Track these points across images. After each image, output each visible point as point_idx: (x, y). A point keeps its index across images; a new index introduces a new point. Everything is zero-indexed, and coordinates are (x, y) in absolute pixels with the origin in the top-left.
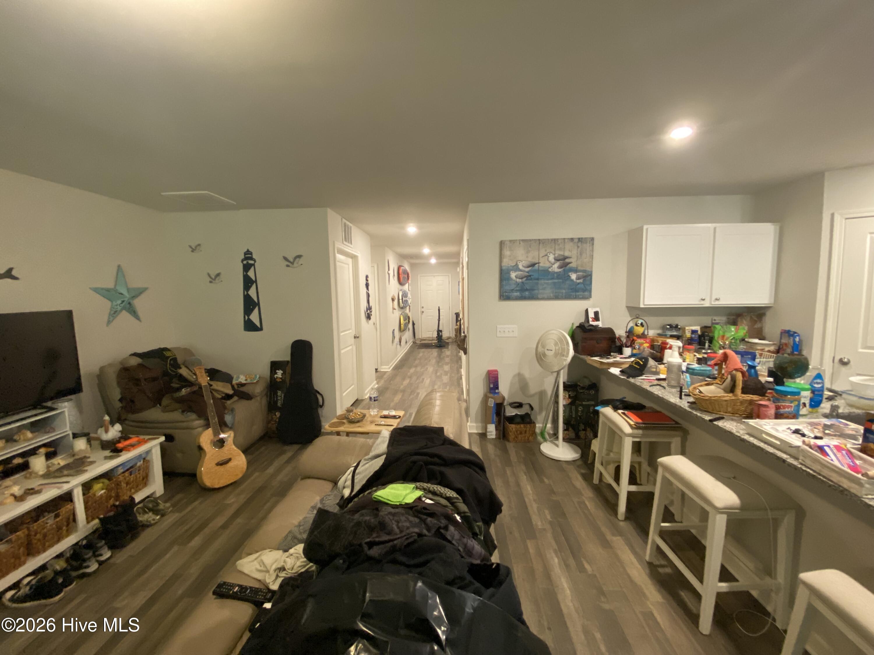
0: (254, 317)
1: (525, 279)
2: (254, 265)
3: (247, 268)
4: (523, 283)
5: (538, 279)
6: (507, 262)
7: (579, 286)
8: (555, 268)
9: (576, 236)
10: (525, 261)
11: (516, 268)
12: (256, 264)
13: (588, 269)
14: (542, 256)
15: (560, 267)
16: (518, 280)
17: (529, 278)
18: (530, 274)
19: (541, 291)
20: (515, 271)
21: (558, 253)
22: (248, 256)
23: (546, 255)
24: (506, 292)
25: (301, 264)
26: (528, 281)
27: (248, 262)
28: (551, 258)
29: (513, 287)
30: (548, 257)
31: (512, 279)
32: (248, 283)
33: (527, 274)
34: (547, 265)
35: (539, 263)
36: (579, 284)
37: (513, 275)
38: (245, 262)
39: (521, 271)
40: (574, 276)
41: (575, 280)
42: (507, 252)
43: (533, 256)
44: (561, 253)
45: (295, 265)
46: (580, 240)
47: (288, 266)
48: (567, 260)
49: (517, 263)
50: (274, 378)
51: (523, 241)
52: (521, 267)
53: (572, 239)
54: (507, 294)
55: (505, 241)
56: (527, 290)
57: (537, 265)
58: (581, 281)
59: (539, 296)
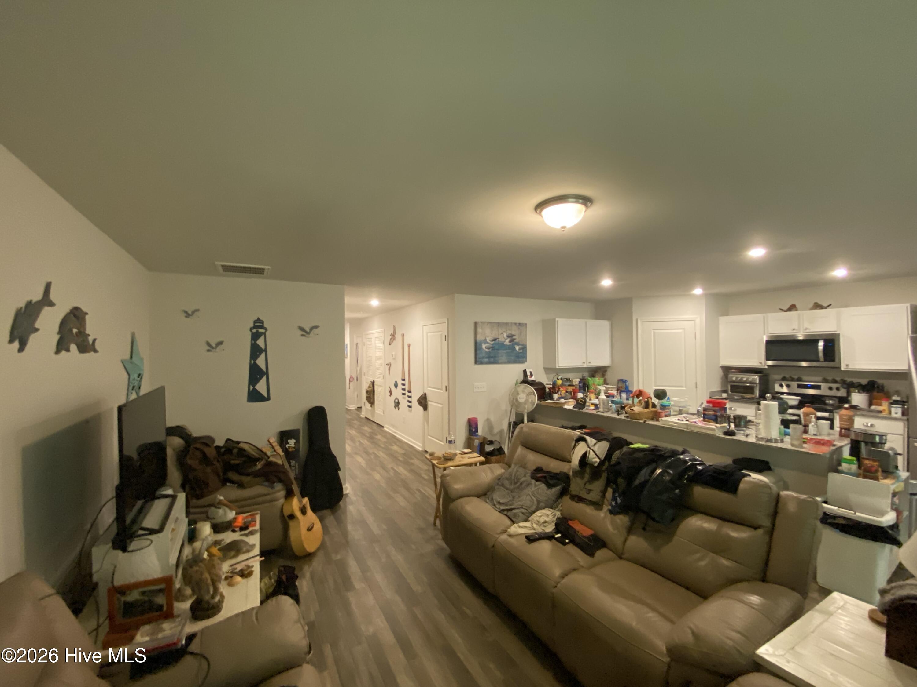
1: (491, 349)
2: (264, 334)
5: (498, 350)
6: (479, 337)
7: (520, 355)
8: (507, 342)
9: (518, 322)
10: (491, 337)
11: (485, 341)
12: (267, 333)
13: (525, 344)
14: (500, 334)
15: (510, 342)
17: (493, 348)
18: (494, 346)
21: (509, 332)
22: (258, 324)
23: (502, 333)
27: (257, 331)
28: (505, 335)
29: (484, 355)
30: (503, 334)
31: (483, 350)
32: (256, 351)
33: (492, 346)
34: (503, 340)
35: (498, 338)
36: (520, 353)
37: (484, 346)
38: (254, 331)
39: (488, 343)
40: (517, 348)
41: (518, 350)
42: (479, 330)
43: (495, 334)
44: (510, 332)
46: (520, 324)
48: (514, 337)
49: (486, 338)
51: (489, 323)
52: (488, 341)
53: (515, 324)
55: (478, 322)
56: (492, 357)
57: (497, 340)
58: (521, 351)
59: (500, 361)
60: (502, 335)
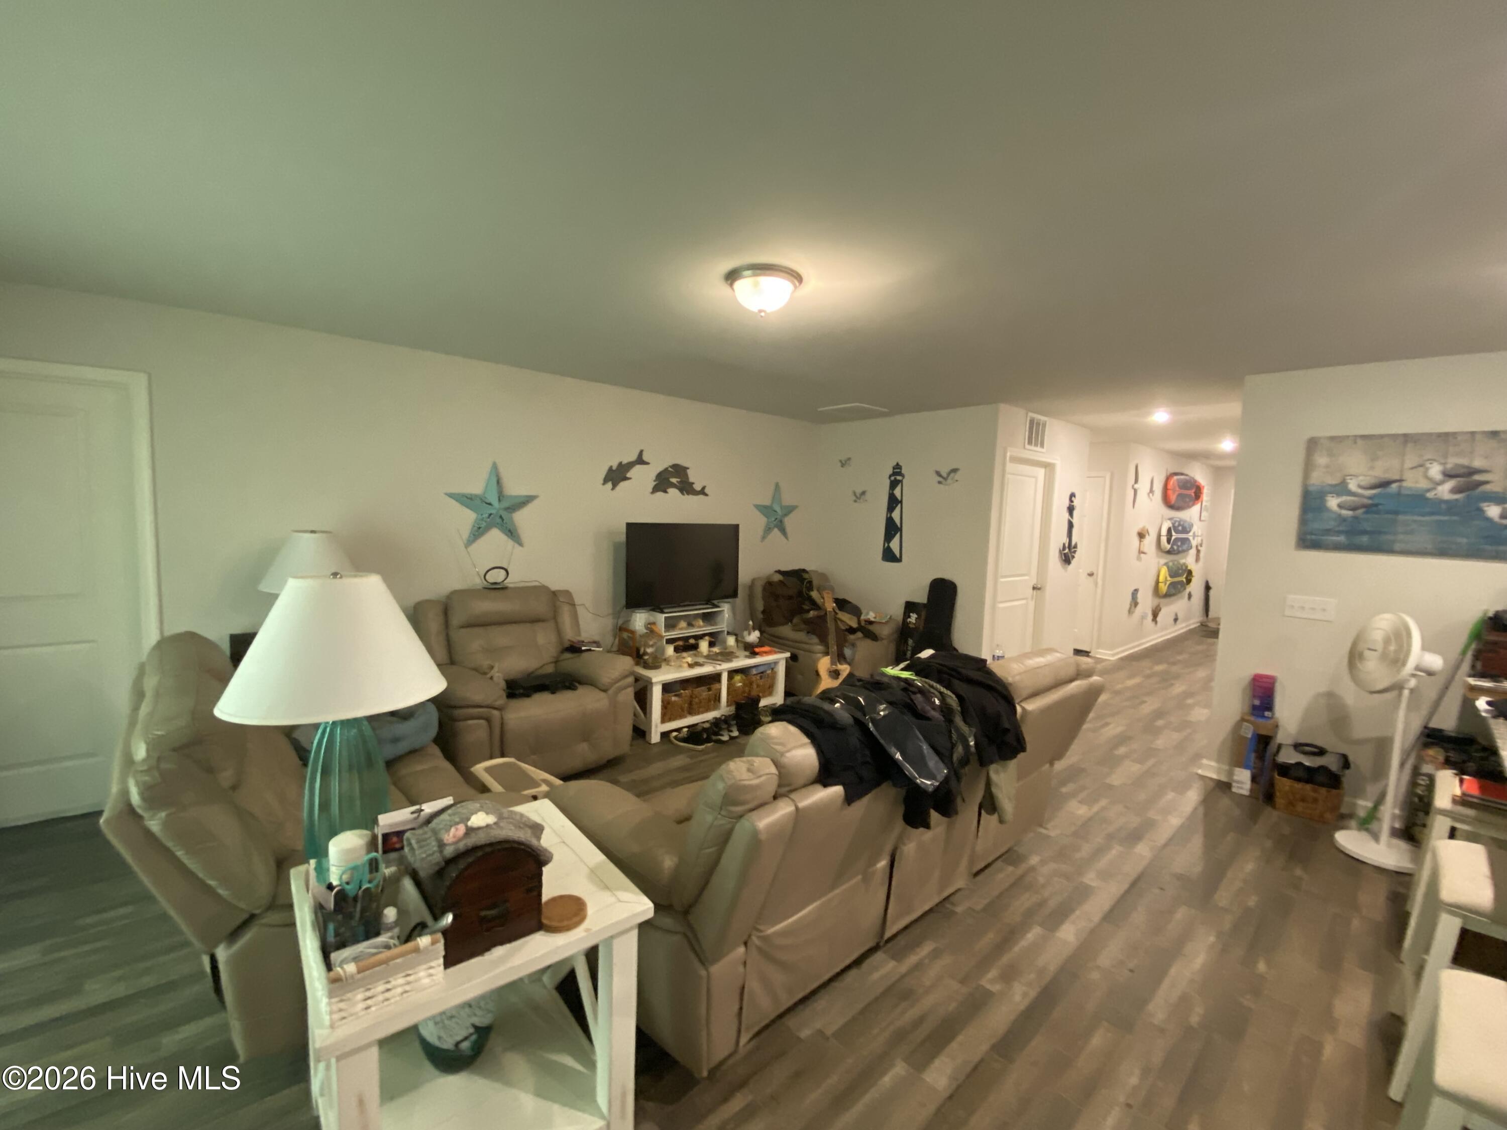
0: (894, 545)
1: (1360, 511)
2: (901, 481)
3: (894, 484)
4: (1355, 518)
6: (1318, 478)
8: (1445, 491)
10: (1365, 476)
11: (1341, 489)
12: (904, 480)
14: (1410, 466)
15: (1457, 490)
16: (1345, 512)
17: (1374, 509)
18: (1376, 501)
19: (1401, 537)
20: (1339, 494)
22: (897, 471)
23: (1422, 465)
24: (1311, 534)
25: (957, 481)
26: (1369, 516)
27: (895, 478)
28: (1435, 471)
29: (1331, 524)
30: (1427, 469)
31: (1328, 510)
32: (893, 502)
33: (1370, 502)
34: (1423, 485)
35: (1400, 481)
37: (1333, 503)
38: (893, 478)
40: (1493, 511)
41: (1496, 518)
42: (1321, 460)
43: (1385, 468)
45: (949, 481)
47: (940, 482)
48: (1479, 477)
49: (1344, 480)
50: (907, 622)
51: (1364, 437)
52: (1353, 486)
53: (1496, 434)
55: (1319, 438)
56: (1364, 532)
57: (1394, 486)
59: (1397, 547)
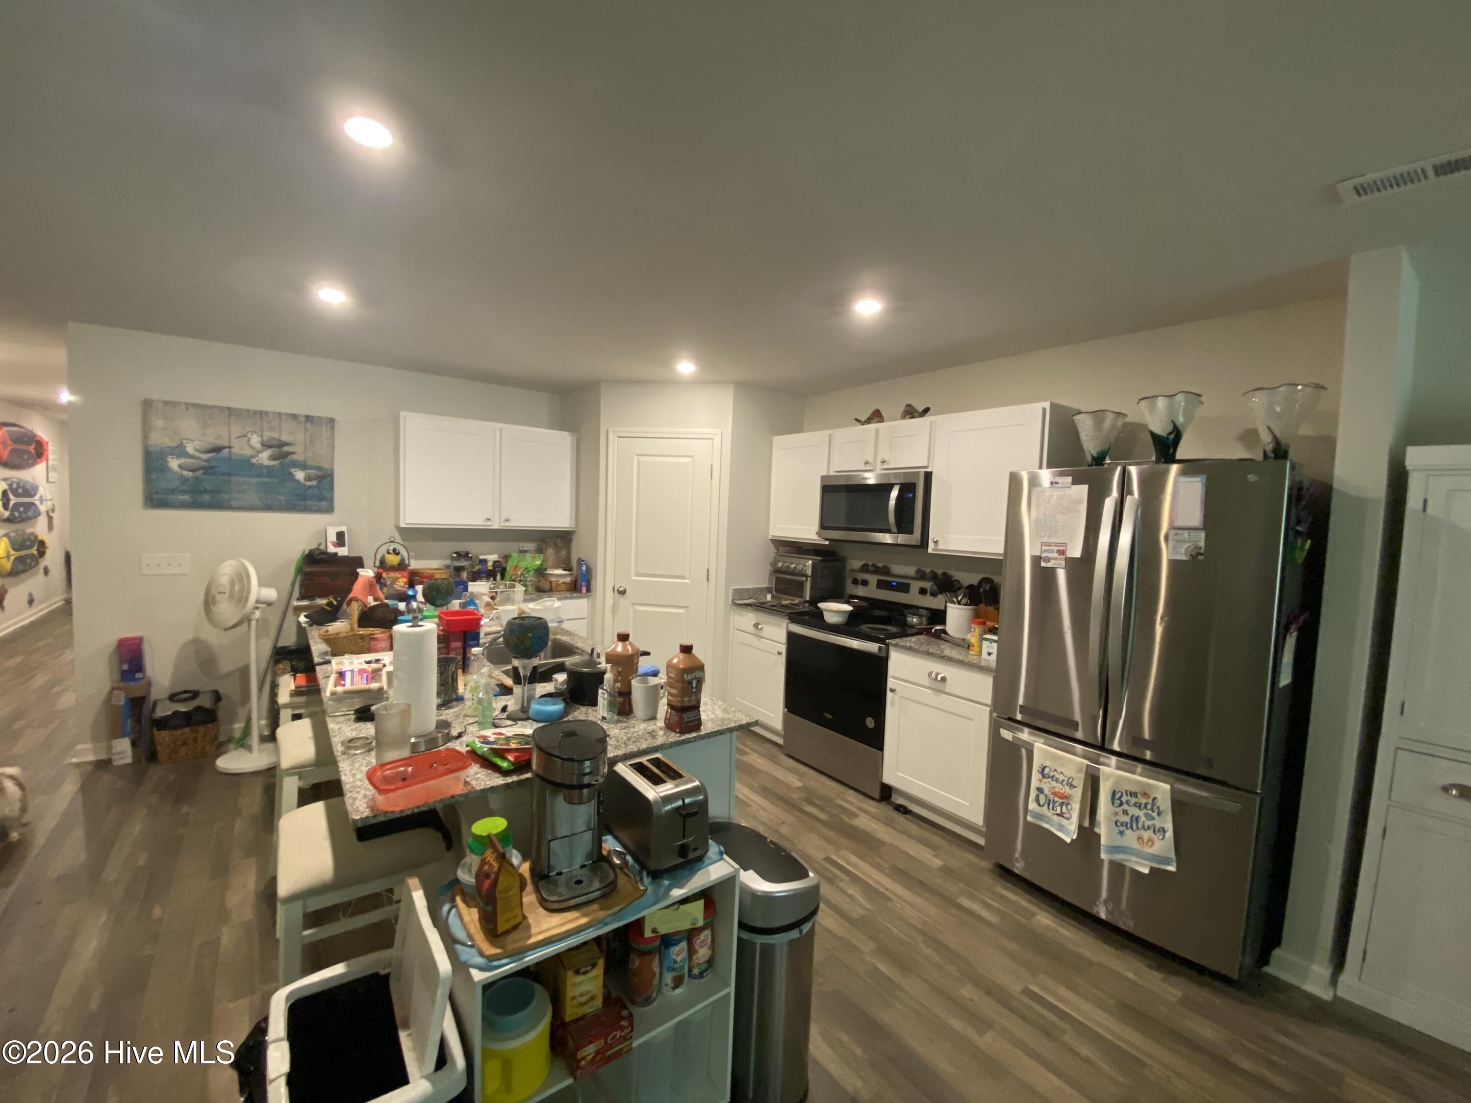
1: (201, 472)
5: (230, 475)
6: (159, 439)
7: (309, 492)
8: (264, 458)
9: (302, 411)
10: (200, 441)
13: (326, 465)
14: (236, 436)
15: (273, 458)
16: (185, 473)
19: (235, 495)
20: (179, 456)
21: (267, 435)
23: (245, 436)
24: (157, 493)
26: (206, 477)
28: (255, 441)
29: (175, 484)
30: (249, 439)
33: (206, 464)
34: (248, 452)
35: (230, 447)
36: (310, 487)
37: (174, 464)
39: (192, 457)
40: (300, 475)
41: (302, 480)
42: (157, 422)
43: (216, 435)
44: (276, 435)
46: (308, 418)
48: (286, 449)
49: (182, 443)
51: (194, 405)
52: (190, 449)
53: (294, 416)
54: (160, 496)
55: (154, 401)
56: (206, 491)
57: (226, 450)
58: (314, 483)
59: (234, 503)
60: (245, 439)
